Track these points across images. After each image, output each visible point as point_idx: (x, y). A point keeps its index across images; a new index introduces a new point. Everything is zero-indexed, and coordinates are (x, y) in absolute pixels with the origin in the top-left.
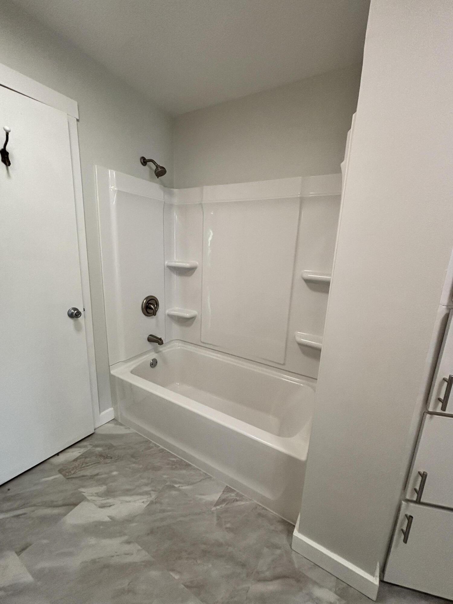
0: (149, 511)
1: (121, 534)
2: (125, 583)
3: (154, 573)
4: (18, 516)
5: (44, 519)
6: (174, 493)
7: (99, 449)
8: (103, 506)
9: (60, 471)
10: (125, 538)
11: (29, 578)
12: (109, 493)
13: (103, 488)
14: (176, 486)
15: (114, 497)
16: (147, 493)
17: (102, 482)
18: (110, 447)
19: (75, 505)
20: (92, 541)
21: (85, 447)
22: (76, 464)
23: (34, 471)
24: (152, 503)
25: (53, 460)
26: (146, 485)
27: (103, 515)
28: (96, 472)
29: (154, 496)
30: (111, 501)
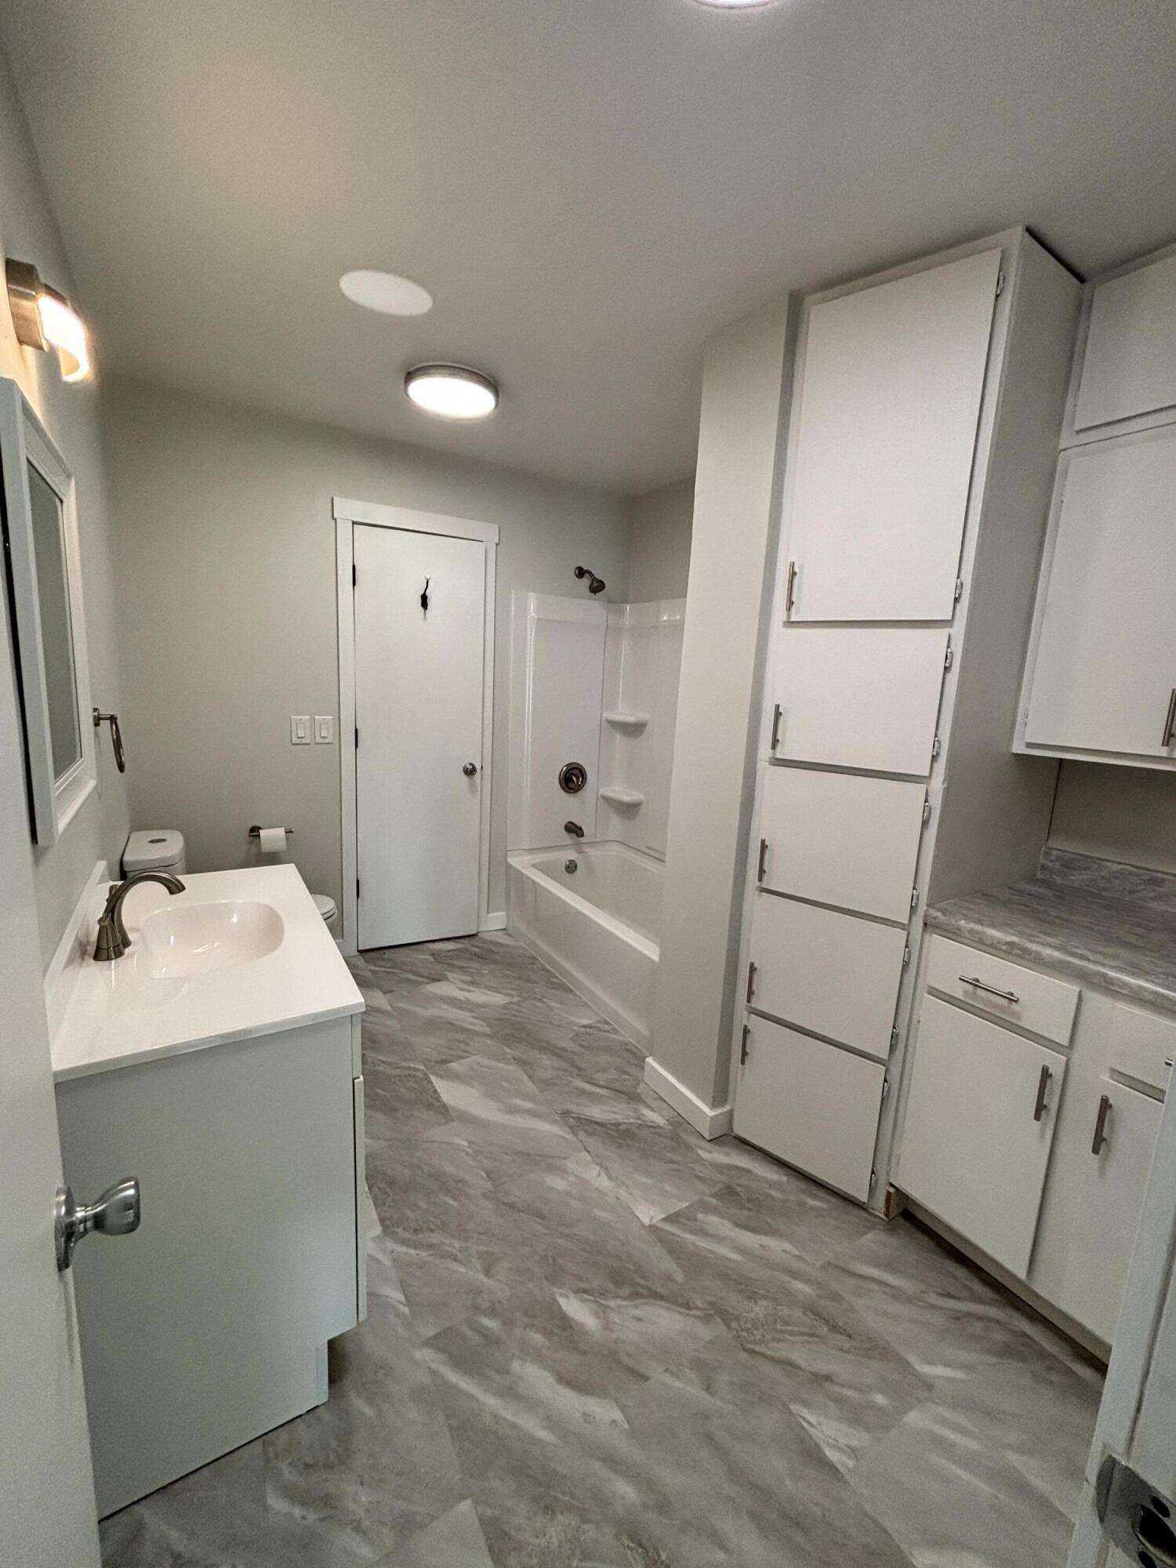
0: (505, 1007)
1: (471, 1011)
2: (462, 1037)
3: (488, 1041)
4: (389, 972)
5: (408, 981)
6: (539, 1004)
7: (477, 950)
8: (461, 989)
9: (432, 955)
10: (474, 1014)
11: (389, 1008)
12: (473, 983)
13: (468, 978)
14: (545, 1000)
15: (477, 987)
16: (513, 996)
17: (471, 974)
18: (490, 951)
19: (438, 981)
20: (445, 1007)
21: (462, 943)
22: (449, 954)
23: (412, 947)
24: (511, 1003)
25: (430, 945)
26: (513, 989)
27: (461, 995)
28: (466, 965)
29: (516, 999)
30: (472, 988)
